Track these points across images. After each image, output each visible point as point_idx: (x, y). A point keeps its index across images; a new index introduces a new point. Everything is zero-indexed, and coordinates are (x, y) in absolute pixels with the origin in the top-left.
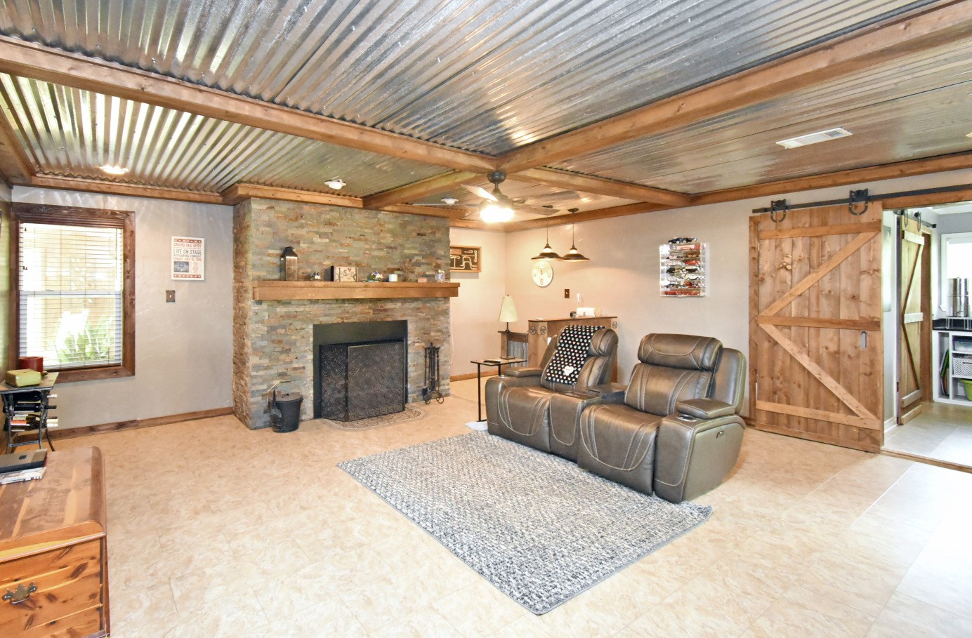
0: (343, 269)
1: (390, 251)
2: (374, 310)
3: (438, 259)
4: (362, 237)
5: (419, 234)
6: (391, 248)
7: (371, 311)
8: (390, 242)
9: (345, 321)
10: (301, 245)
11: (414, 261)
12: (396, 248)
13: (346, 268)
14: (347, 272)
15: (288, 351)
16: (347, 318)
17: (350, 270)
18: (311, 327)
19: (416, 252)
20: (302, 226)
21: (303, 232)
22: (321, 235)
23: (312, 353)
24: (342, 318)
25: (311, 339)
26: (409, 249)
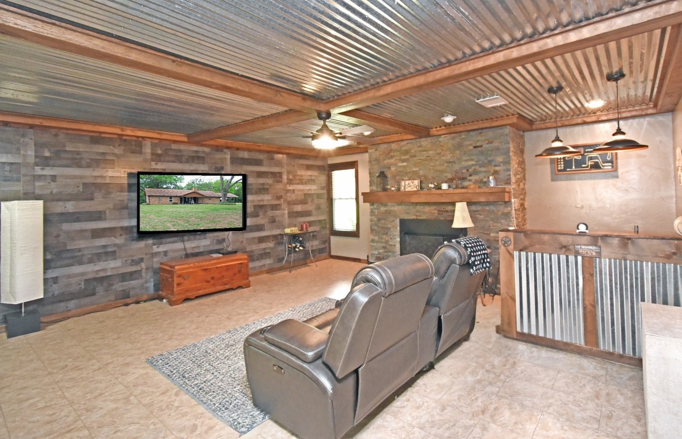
0: (407, 182)
1: (450, 165)
2: (439, 211)
3: (495, 166)
4: (428, 158)
5: (475, 147)
6: (450, 162)
7: (437, 212)
8: (449, 158)
9: (419, 218)
10: (392, 169)
11: (471, 170)
12: (454, 162)
13: (410, 181)
14: (411, 184)
15: (387, 234)
16: (419, 216)
17: (413, 183)
18: (398, 220)
19: (473, 163)
20: (392, 157)
21: (392, 161)
22: (403, 161)
23: (399, 237)
24: (416, 216)
25: (398, 228)
26: (466, 161)
